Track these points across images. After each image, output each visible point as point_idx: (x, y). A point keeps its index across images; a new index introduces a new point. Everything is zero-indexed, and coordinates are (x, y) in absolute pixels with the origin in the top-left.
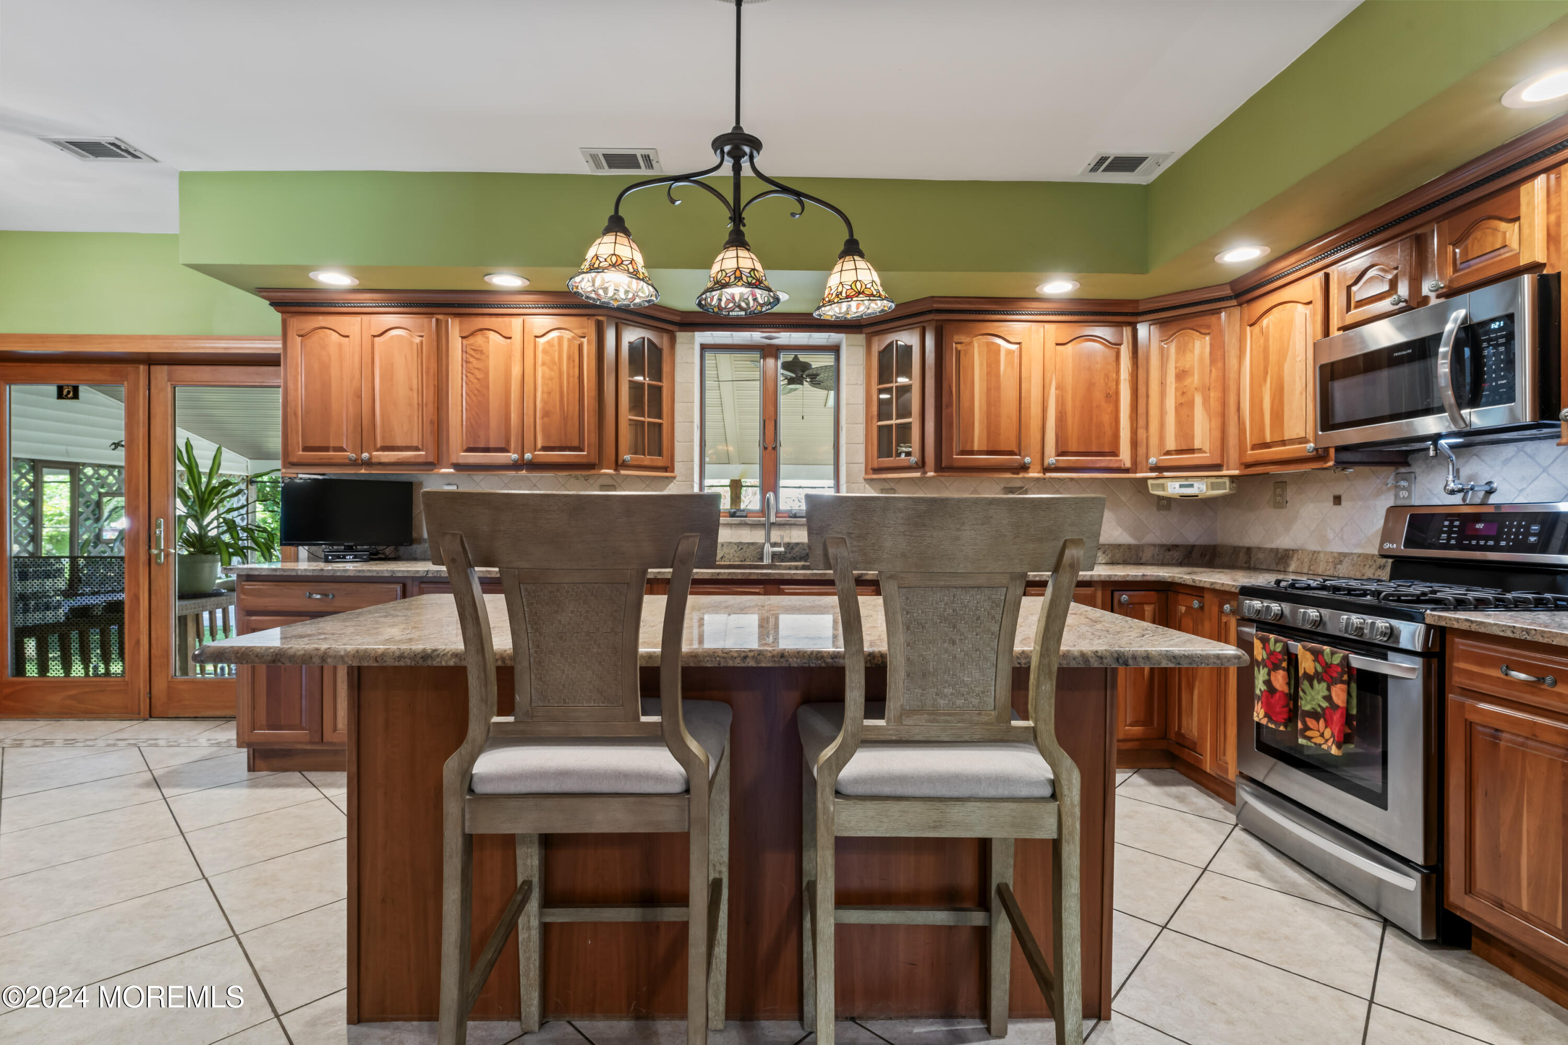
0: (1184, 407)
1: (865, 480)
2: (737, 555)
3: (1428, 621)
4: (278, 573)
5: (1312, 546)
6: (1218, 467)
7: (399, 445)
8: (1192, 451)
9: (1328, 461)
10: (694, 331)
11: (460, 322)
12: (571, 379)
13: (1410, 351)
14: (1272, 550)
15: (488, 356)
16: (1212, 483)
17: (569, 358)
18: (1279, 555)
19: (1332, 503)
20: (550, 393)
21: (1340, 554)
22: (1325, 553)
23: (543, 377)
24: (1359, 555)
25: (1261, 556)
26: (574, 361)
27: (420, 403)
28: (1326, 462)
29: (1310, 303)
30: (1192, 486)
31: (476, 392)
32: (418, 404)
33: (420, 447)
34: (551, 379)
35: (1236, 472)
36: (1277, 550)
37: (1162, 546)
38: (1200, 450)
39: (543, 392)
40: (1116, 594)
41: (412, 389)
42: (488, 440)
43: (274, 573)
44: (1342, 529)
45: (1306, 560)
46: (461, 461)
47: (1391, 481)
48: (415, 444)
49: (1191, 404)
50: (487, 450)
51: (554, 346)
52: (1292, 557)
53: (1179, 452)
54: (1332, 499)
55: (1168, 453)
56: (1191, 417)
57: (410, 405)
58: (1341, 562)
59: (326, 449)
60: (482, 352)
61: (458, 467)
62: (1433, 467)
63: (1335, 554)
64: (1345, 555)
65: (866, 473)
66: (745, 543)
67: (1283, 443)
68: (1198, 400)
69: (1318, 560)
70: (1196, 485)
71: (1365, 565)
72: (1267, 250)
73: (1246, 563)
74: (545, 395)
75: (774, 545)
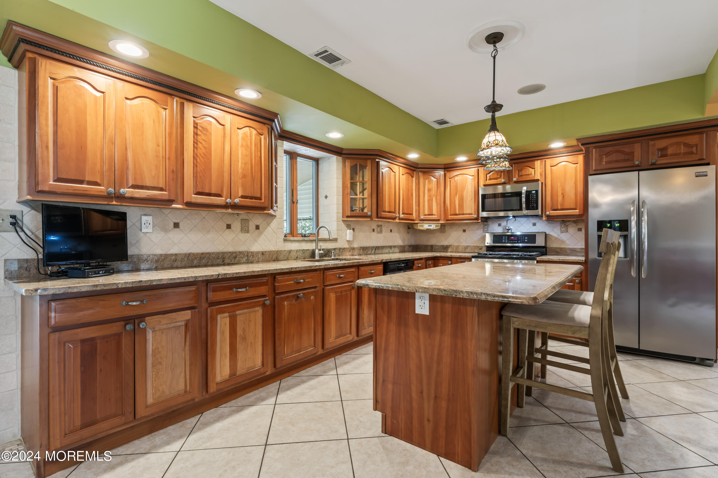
0: (430, 201)
1: (342, 220)
2: (302, 256)
3: (537, 260)
4: (98, 288)
5: (456, 244)
6: (438, 220)
7: (148, 185)
8: (432, 215)
9: (479, 220)
10: (283, 141)
11: (193, 107)
12: (256, 158)
13: (510, 194)
14: (441, 246)
15: (211, 134)
16: (436, 225)
17: (255, 145)
18: (444, 247)
19: (462, 232)
20: (246, 164)
21: (467, 246)
22: (461, 246)
23: (242, 154)
24: (473, 246)
25: (437, 248)
26: (258, 148)
27: (164, 157)
28: (478, 221)
29: (473, 176)
30: (431, 226)
31: (203, 155)
32: (163, 157)
33: (164, 188)
34: (246, 156)
35: (443, 222)
36: (444, 246)
37: (409, 245)
38: (434, 215)
39: (242, 163)
40: (427, 261)
41: (158, 146)
42: (211, 189)
43: (95, 289)
44: (466, 239)
45: (454, 248)
46: (193, 201)
47: (482, 226)
48: (161, 186)
49: (432, 200)
50: (209, 194)
51: (248, 137)
52: (449, 247)
53: (429, 215)
54: (462, 230)
55: (425, 215)
56: (432, 204)
57: (157, 156)
58: (467, 248)
59: (81, 182)
60: (207, 130)
61: (190, 204)
62: (494, 223)
63: (465, 246)
64: (469, 246)
65: (343, 218)
66: (305, 250)
67: (463, 214)
68: (434, 199)
69: (459, 248)
70: (432, 226)
71: (475, 249)
72: (468, 158)
73: (431, 250)
74: (243, 165)
75: (320, 250)
